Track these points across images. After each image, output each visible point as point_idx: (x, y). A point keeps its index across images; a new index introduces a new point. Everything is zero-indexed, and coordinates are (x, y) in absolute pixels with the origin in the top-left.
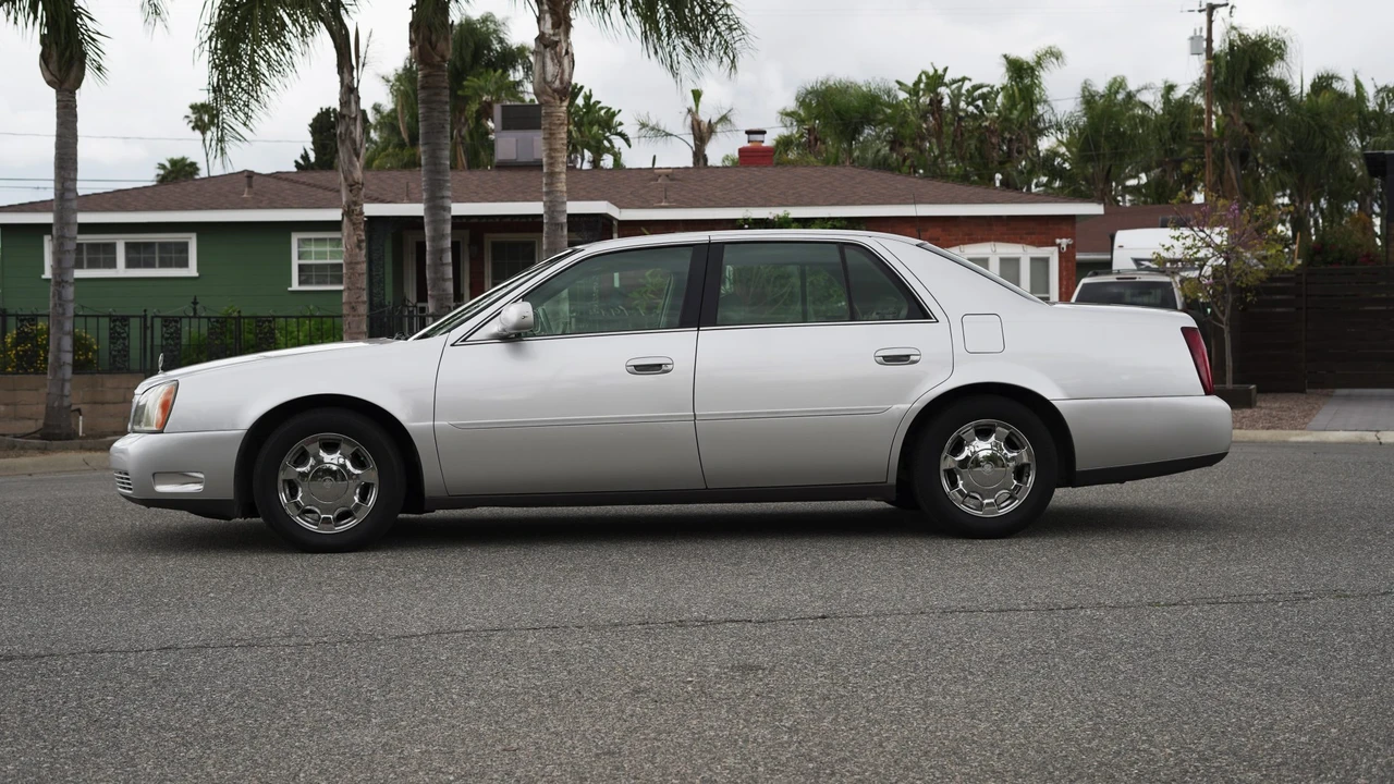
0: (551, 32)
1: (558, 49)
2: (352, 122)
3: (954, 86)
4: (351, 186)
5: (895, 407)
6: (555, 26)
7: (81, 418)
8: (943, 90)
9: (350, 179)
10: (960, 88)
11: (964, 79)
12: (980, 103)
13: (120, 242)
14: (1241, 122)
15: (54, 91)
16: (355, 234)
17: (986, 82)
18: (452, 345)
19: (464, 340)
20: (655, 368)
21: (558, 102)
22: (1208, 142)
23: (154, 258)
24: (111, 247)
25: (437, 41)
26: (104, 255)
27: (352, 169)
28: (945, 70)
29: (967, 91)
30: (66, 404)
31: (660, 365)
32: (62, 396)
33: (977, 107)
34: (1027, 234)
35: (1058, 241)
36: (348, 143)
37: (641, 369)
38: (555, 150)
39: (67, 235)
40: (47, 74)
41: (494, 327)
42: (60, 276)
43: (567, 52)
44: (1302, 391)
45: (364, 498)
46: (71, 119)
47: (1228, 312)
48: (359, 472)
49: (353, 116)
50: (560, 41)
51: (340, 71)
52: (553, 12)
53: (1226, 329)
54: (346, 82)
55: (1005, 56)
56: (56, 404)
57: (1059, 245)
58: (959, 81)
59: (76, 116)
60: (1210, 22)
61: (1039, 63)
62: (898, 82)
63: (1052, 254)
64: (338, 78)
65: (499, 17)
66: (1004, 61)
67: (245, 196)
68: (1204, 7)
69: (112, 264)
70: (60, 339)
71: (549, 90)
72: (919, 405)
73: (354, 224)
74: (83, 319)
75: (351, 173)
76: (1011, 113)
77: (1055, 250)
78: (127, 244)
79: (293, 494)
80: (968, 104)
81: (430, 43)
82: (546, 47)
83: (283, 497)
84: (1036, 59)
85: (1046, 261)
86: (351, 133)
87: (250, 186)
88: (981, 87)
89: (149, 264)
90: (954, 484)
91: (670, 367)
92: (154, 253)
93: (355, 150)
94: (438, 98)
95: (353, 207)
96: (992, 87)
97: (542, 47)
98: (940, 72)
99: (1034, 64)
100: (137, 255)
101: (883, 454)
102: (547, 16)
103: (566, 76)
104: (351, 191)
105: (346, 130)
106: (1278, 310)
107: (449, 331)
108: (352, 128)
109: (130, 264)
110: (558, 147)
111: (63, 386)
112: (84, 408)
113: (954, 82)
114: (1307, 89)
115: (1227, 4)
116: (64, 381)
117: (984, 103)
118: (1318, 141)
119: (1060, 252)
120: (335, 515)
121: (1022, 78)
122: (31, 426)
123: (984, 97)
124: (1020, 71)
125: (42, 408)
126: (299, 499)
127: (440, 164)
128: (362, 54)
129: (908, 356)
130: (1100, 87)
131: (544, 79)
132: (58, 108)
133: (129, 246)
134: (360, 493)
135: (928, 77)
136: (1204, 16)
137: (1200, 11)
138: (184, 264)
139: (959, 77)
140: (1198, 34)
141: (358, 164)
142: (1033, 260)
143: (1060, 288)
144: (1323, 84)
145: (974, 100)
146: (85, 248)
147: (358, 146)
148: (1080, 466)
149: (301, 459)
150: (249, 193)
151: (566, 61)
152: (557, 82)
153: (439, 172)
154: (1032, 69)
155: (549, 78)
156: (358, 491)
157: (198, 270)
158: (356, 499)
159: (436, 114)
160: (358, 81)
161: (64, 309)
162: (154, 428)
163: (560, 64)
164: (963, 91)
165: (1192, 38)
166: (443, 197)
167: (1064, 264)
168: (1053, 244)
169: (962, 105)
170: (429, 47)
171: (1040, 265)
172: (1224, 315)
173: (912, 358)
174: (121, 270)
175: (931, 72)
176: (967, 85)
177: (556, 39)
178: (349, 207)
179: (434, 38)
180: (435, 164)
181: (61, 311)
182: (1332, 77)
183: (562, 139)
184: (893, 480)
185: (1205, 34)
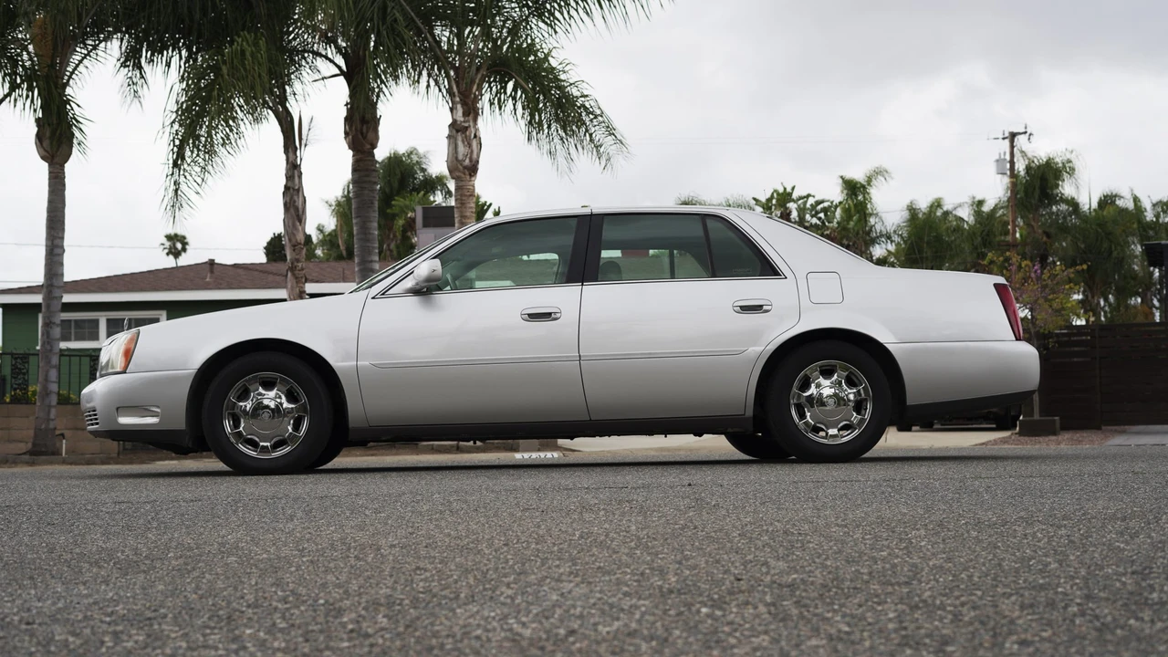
0: (462, 119)
1: (468, 133)
2: (295, 192)
3: (800, 202)
4: (294, 246)
5: (751, 349)
6: (466, 114)
7: (64, 441)
8: (792, 206)
9: (294, 241)
10: (805, 203)
11: (808, 196)
12: (822, 215)
13: (103, 318)
14: (1040, 231)
15: (47, 164)
16: (297, 286)
17: (827, 198)
18: (373, 298)
19: (384, 293)
20: (546, 316)
21: (468, 177)
22: (1013, 246)
24: (96, 323)
25: (367, 132)
26: (89, 330)
27: (295, 232)
28: (793, 188)
29: (811, 205)
30: (51, 426)
31: (550, 314)
32: (48, 420)
33: (820, 219)
36: (292, 210)
37: (534, 317)
38: (465, 217)
39: (56, 284)
40: (41, 150)
41: (409, 283)
42: (48, 318)
43: (475, 136)
44: (1099, 428)
45: (297, 427)
46: (60, 188)
48: (293, 406)
49: (297, 188)
50: (470, 126)
51: (286, 151)
52: (464, 104)
54: (290, 160)
55: (842, 177)
56: (43, 427)
58: (805, 197)
59: (64, 185)
60: (1012, 147)
61: (869, 181)
62: (754, 199)
64: (284, 157)
65: (421, 150)
66: (840, 181)
67: (208, 280)
68: (1007, 135)
69: (96, 337)
70: (47, 372)
71: (461, 167)
72: (772, 347)
73: (296, 278)
74: (68, 358)
75: (294, 235)
76: (848, 224)
78: (108, 320)
79: (236, 425)
80: (812, 216)
81: (362, 134)
82: (458, 131)
83: (228, 429)
84: (866, 179)
86: (295, 202)
87: (212, 272)
88: (822, 202)
90: (802, 416)
91: (558, 315)
93: (298, 216)
94: (367, 179)
95: (296, 264)
96: (832, 202)
97: (455, 132)
98: (789, 190)
99: (865, 183)
100: (117, 329)
101: (740, 388)
102: (459, 106)
103: (475, 156)
104: (294, 250)
105: (290, 200)
106: (1075, 360)
107: (370, 287)
108: (296, 198)
110: (468, 214)
111: (49, 412)
112: (67, 433)
113: (801, 198)
114: (1095, 205)
115: (1026, 133)
116: (50, 406)
117: (826, 215)
118: (1105, 245)
120: (272, 442)
121: (856, 196)
122: (23, 447)
123: (825, 210)
124: (852, 188)
125: (31, 432)
126: (241, 429)
127: (370, 234)
128: (304, 137)
129: (761, 306)
130: (923, 205)
131: (457, 158)
132: (49, 179)
133: (110, 321)
134: (293, 424)
135: (778, 194)
136: (1007, 142)
137: (1004, 139)
139: (805, 194)
140: (1002, 157)
141: (300, 228)
144: (1107, 201)
145: (817, 213)
146: (73, 324)
147: (301, 212)
148: (912, 399)
149: (244, 395)
150: (211, 278)
151: (474, 143)
152: (467, 161)
153: (368, 241)
154: (864, 187)
155: (460, 157)
156: (292, 422)
158: (290, 428)
159: (366, 192)
160: (301, 159)
161: (51, 346)
162: (118, 370)
163: (470, 145)
164: (808, 206)
165: (997, 161)
166: (372, 261)
169: (808, 217)
170: (360, 137)
173: (765, 308)
175: (781, 190)
176: (811, 201)
177: (466, 125)
178: (292, 264)
179: (364, 131)
180: (365, 234)
181: (49, 348)
182: (1116, 196)
183: (471, 208)
184: (750, 413)
185: (1008, 157)
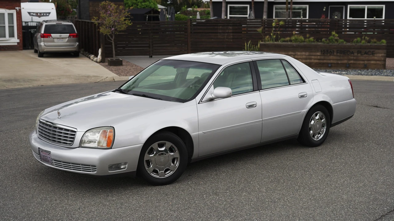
5: (302, 111)
18: (199, 103)
19: (201, 101)
31: (254, 105)
34: (6, 5)
35: (16, 8)
37: (250, 106)
47: (114, 37)
48: (173, 154)
53: (113, 43)
57: (16, 10)
63: (14, 12)
72: (308, 109)
77: (15, 11)
83: (146, 167)
85: (12, 14)
119: (17, 12)
126: (151, 167)
129: (304, 95)
142: (9, 14)
143: (17, 23)
167: (18, 15)
168: (14, 9)
171: (11, 15)
172: (112, 38)
173: (306, 95)
184: (299, 133)
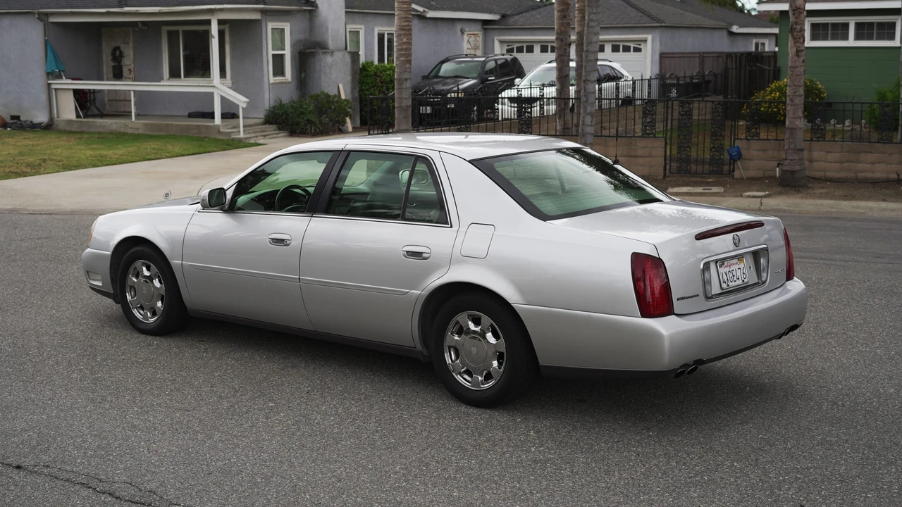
5: (411, 291)
13: (852, 22)
16: (795, 46)
18: (199, 212)
20: (281, 242)
23: (873, 33)
24: (846, 26)
26: (841, 31)
37: (276, 241)
48: (159, 287)
69: (846, 38)
72: (426, 292)
78: (856, 23)
89: (870, 38)
91: (289, 242)
92: (873, 30)
100: (862, 32)
101: (406, 326)
109: (857, 37)
129: (422, 253)
133: (858, 25)
138: (892, 37)
148: (542, 360)
156: (160, 298)
157: (901, 43)
158: (159, 303)
173: (424, 255)
174: (851, 42)
